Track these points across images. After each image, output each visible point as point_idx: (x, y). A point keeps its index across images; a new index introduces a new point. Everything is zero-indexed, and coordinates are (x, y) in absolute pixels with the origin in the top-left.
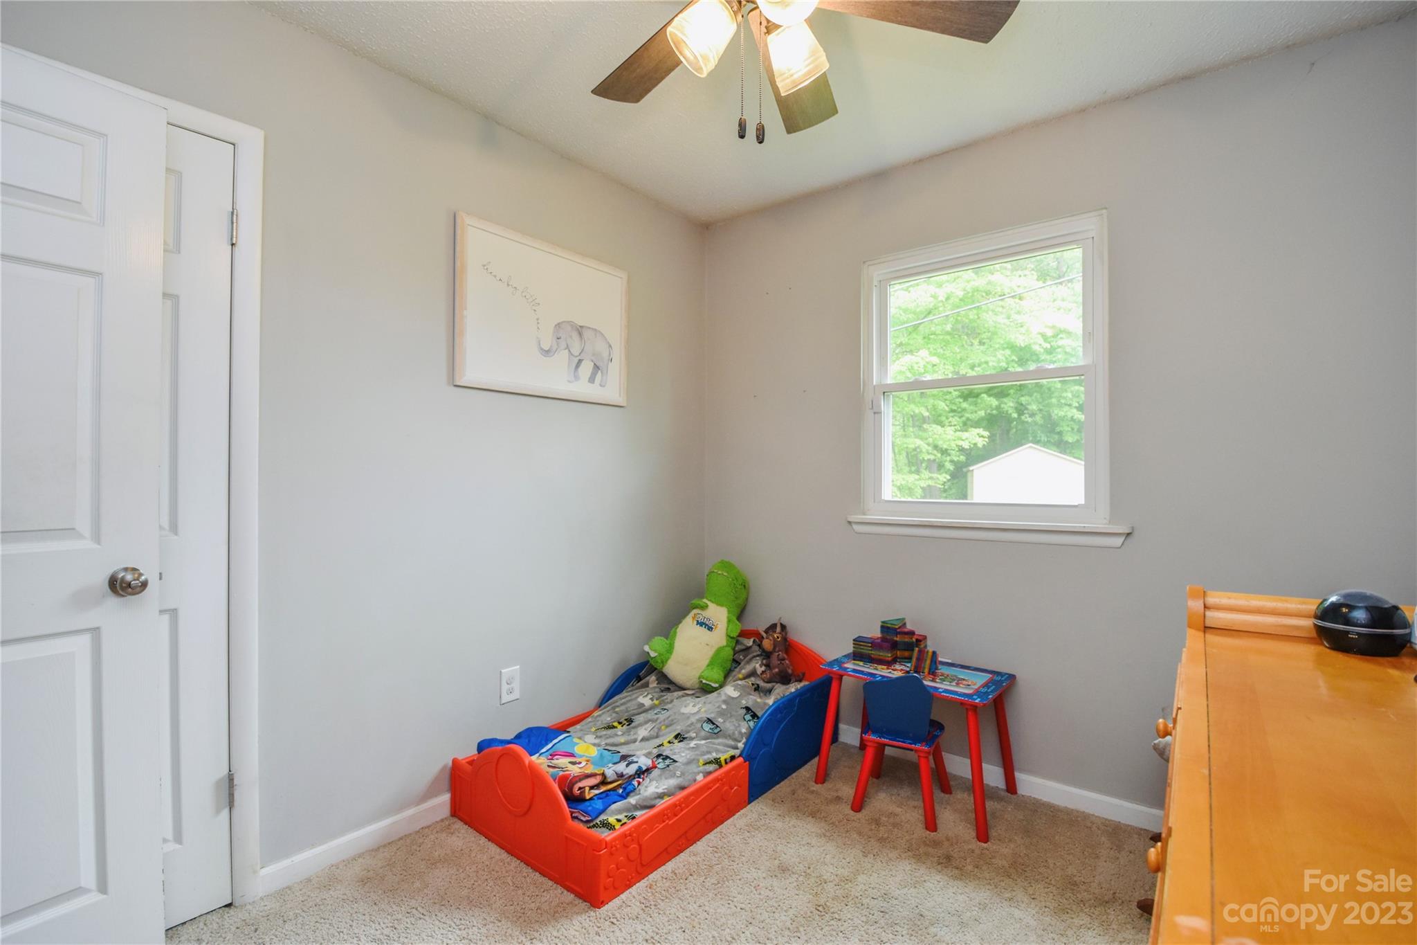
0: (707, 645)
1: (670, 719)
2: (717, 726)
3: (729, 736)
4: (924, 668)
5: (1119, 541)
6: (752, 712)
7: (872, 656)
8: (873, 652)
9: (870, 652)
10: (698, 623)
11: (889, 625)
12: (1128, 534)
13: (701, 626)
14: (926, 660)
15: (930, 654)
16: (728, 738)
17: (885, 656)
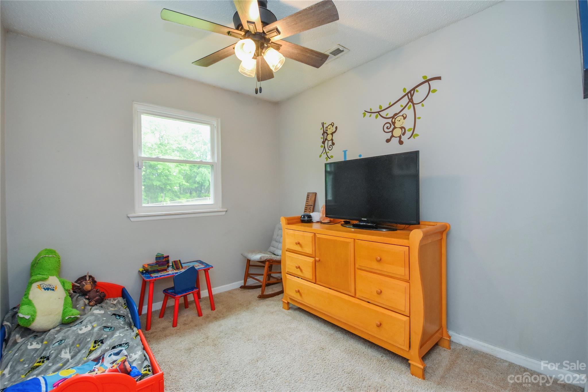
0: (59, 298)
1: (78, 340)
2: (111, 327)
3: (119, 328)
4: (179, 266)
5: (224, 213)
6: (117, 315)
7: (159, 269)
8: (159, 268)
9: (158, 268)
10: (45, 289)
11: (160, 256)
12: (226, 211)
13: (48, 290)
14: (178, 264)
15: (178, 261)
16: (119, 329)
17: (165, 268)
